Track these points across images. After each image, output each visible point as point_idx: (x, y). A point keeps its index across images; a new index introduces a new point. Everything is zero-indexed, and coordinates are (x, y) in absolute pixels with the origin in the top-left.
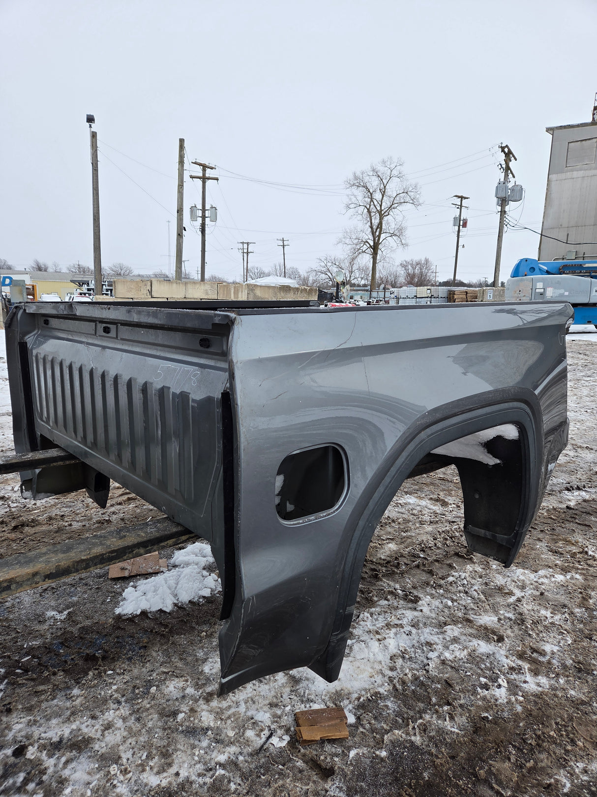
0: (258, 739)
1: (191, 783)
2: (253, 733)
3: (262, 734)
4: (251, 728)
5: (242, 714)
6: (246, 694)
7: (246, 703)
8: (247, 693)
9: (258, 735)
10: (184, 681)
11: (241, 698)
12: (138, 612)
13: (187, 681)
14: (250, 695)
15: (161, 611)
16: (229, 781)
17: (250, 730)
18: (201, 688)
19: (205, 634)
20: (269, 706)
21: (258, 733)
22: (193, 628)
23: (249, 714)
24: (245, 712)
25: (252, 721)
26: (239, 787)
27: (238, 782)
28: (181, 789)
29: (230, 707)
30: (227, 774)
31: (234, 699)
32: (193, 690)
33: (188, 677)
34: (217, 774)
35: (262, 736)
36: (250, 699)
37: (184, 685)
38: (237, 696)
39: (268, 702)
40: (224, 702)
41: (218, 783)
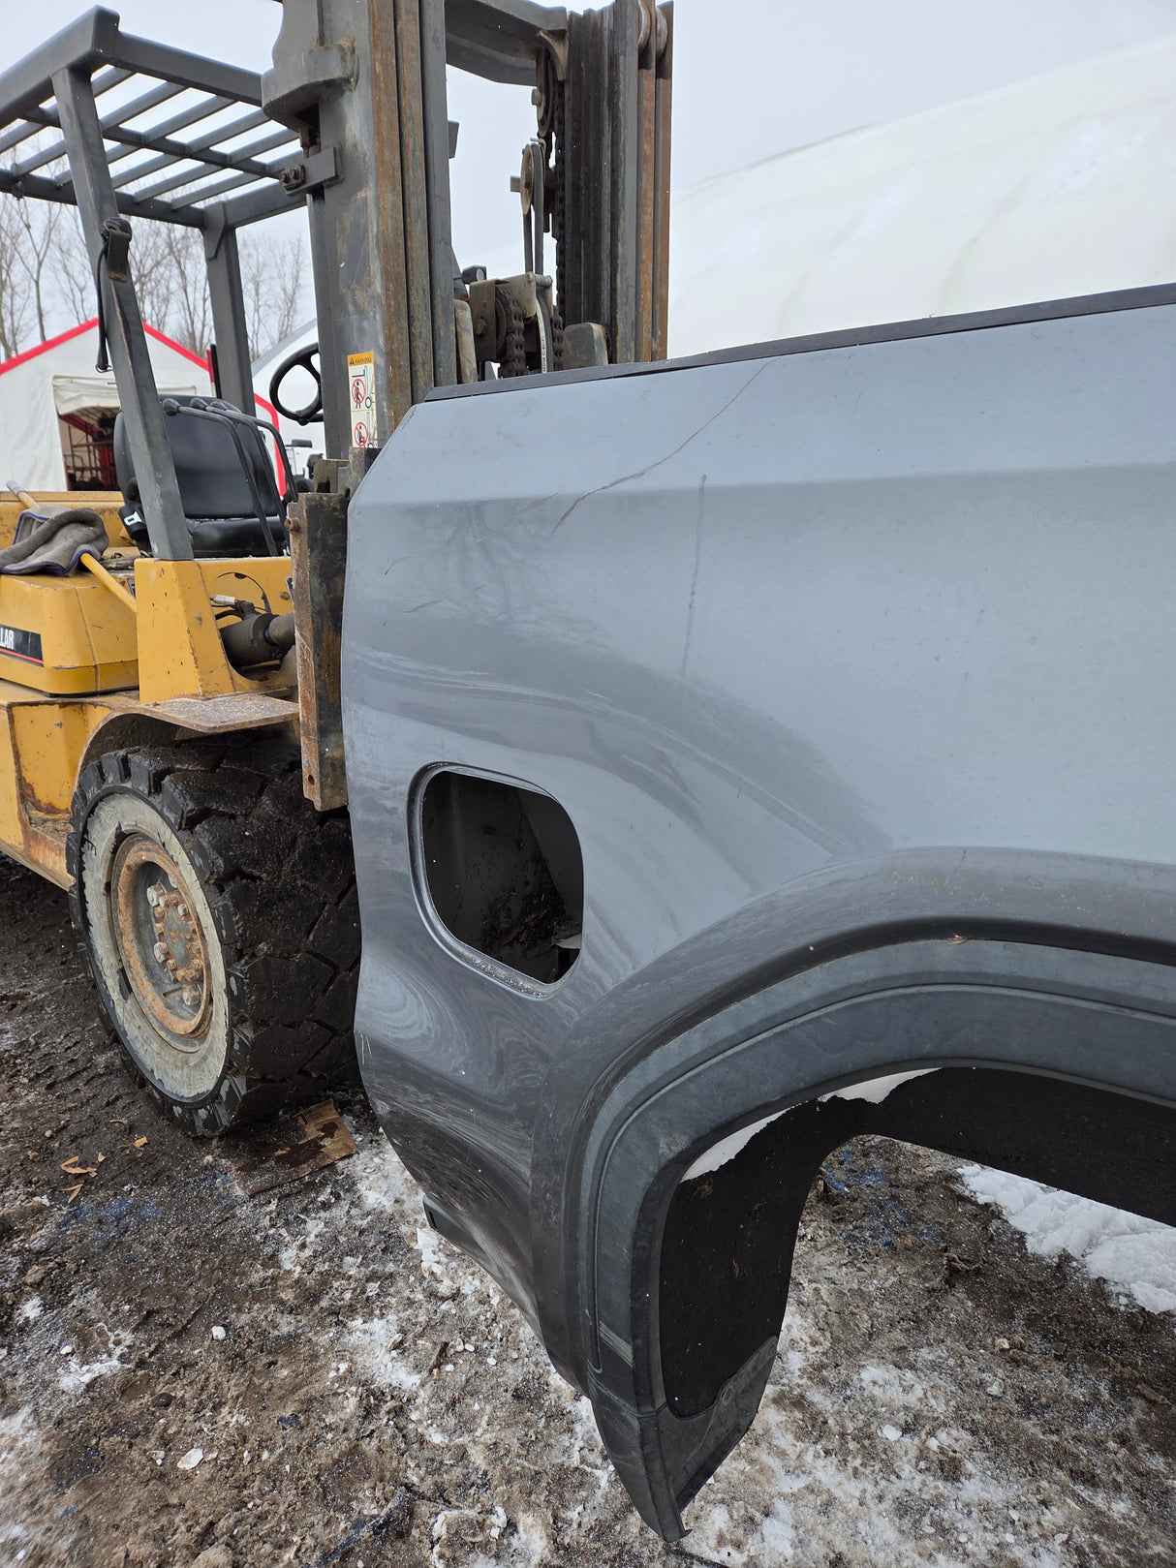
0: (713, 1542)
1: (570, 1430)
2: (724, 1527)
3: (729, 1549)
4: (735, 1517)
5: (773, 1490)
6: (836, 1482)
7: (810, 1489)
8: (840, 1484)
9: (721, 1540)
10: (811, 1337)
11: (820, 1475)
12: (982, 1199)
13: (815, 1343)
14: (837, 1492)
15: (1021, 1238)
16: (584, 1502)
17: (727, 1516)
18: (810, 1378)
19: (1006, 1346)
20: (832, 1556)
21: (728, 1536)
22: (1009, 1315)
23: (780, 1506)
24: (780, 1495)
25: (758, 1516)
26: (575, 1526)
27: (586, 1520)
28: (549, 1414)
29: (782, 1454)
30: (599, 1493)
31: (809, 1457)
32: (799, 1366)
33: (828, 1344)
34: (598, 1473)
35: (724, 1551)
36: (825, 1497)
37: (800, 1342)
38: (820, 1462)
39: (841, 1546)
40: (790, 1437)
41: (575, 1479)
